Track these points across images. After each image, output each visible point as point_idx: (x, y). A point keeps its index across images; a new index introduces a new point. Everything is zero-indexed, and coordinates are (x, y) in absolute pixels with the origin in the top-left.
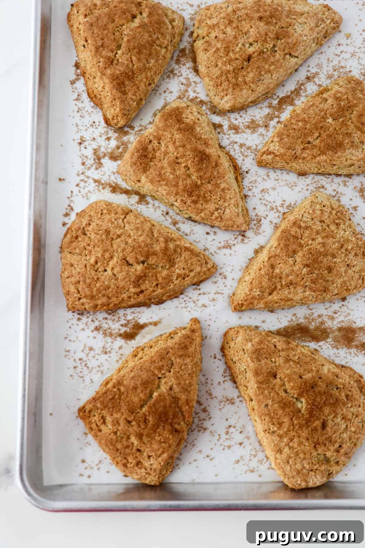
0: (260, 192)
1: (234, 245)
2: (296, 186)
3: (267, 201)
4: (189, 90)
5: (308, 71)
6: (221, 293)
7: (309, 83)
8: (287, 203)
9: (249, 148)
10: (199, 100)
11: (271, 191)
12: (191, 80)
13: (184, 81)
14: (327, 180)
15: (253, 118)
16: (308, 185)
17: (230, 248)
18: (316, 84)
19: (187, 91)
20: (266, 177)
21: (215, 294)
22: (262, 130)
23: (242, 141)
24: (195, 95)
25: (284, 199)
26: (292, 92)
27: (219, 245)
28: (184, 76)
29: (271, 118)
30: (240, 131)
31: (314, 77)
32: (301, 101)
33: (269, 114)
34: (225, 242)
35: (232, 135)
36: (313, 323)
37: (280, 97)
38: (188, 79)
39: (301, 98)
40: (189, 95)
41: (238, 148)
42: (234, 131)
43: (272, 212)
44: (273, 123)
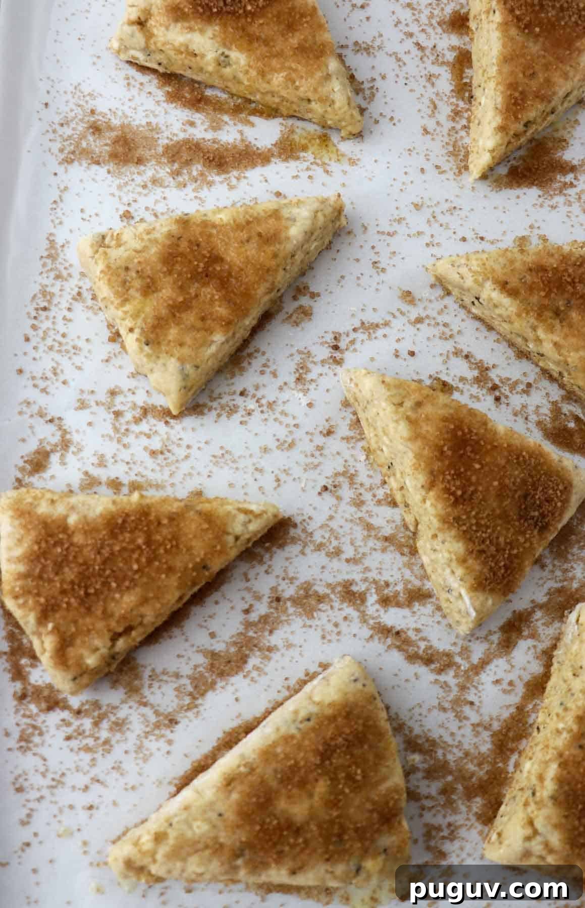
0: (297, 442)
1: (355, 330)
2: (214, 456)
3: (281, 423)
4: (455, 690)
5: (170, 742)
6: (383, 233)
7: (170, 710)
8: (237, 417)
9: (319, 547)
10: (433, 666)
11: (273, 444)
12: (450, 715)
13: (467, 710)
14: (141, 469)
15: (309, 622)
16: (187, 457)
17: (363, 323)
18: (152, 706)
19: (463, 688)
20: (283, 477)
21: (395, 233)
22: (289, 591)
23: (335, 564)
24: (442, 678)
25: (244, 427)
26: (212, 686)
27: (386, 331)
28: (468, 723)
29: (266, 622)
30: (339, 589)
31: (157, 726)
32: (192, 664)
33: (271, 632)
34: (374, 336)
35: (357, 577)
36: (195, 173)
37: (241, 675)
38: (460, 717)
39: (190, 672)
40: (455, 676)
41: (344, 548)
42: (355, 588)
43: (272, 399)
44: (262, 608)
